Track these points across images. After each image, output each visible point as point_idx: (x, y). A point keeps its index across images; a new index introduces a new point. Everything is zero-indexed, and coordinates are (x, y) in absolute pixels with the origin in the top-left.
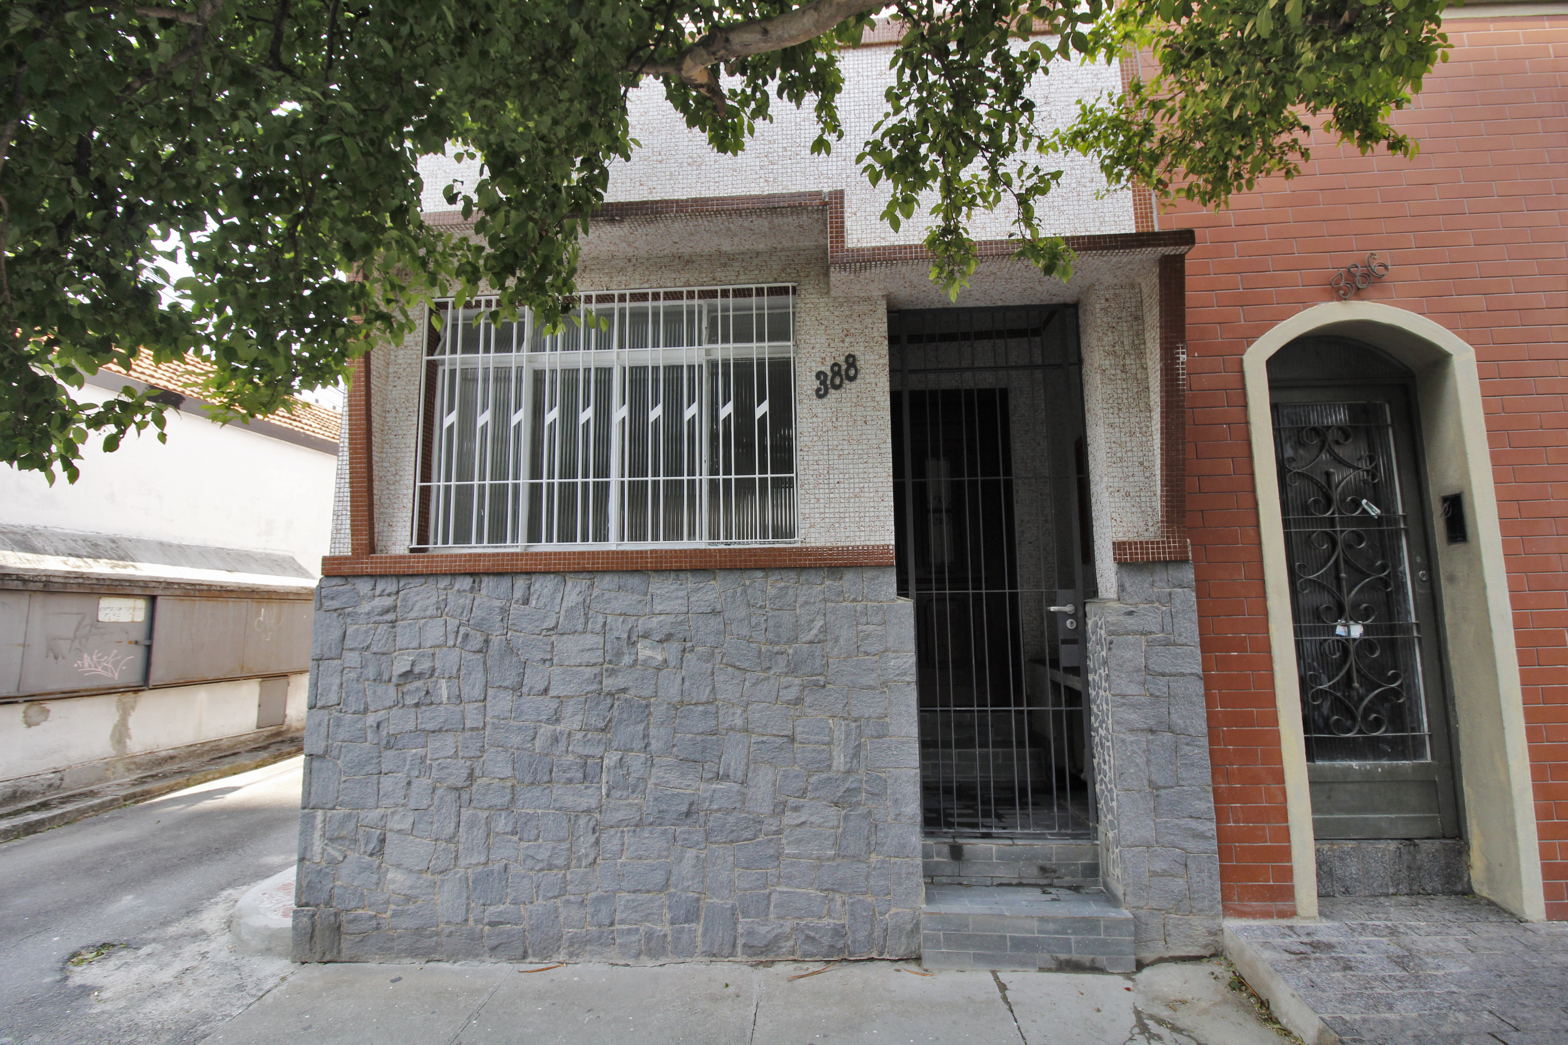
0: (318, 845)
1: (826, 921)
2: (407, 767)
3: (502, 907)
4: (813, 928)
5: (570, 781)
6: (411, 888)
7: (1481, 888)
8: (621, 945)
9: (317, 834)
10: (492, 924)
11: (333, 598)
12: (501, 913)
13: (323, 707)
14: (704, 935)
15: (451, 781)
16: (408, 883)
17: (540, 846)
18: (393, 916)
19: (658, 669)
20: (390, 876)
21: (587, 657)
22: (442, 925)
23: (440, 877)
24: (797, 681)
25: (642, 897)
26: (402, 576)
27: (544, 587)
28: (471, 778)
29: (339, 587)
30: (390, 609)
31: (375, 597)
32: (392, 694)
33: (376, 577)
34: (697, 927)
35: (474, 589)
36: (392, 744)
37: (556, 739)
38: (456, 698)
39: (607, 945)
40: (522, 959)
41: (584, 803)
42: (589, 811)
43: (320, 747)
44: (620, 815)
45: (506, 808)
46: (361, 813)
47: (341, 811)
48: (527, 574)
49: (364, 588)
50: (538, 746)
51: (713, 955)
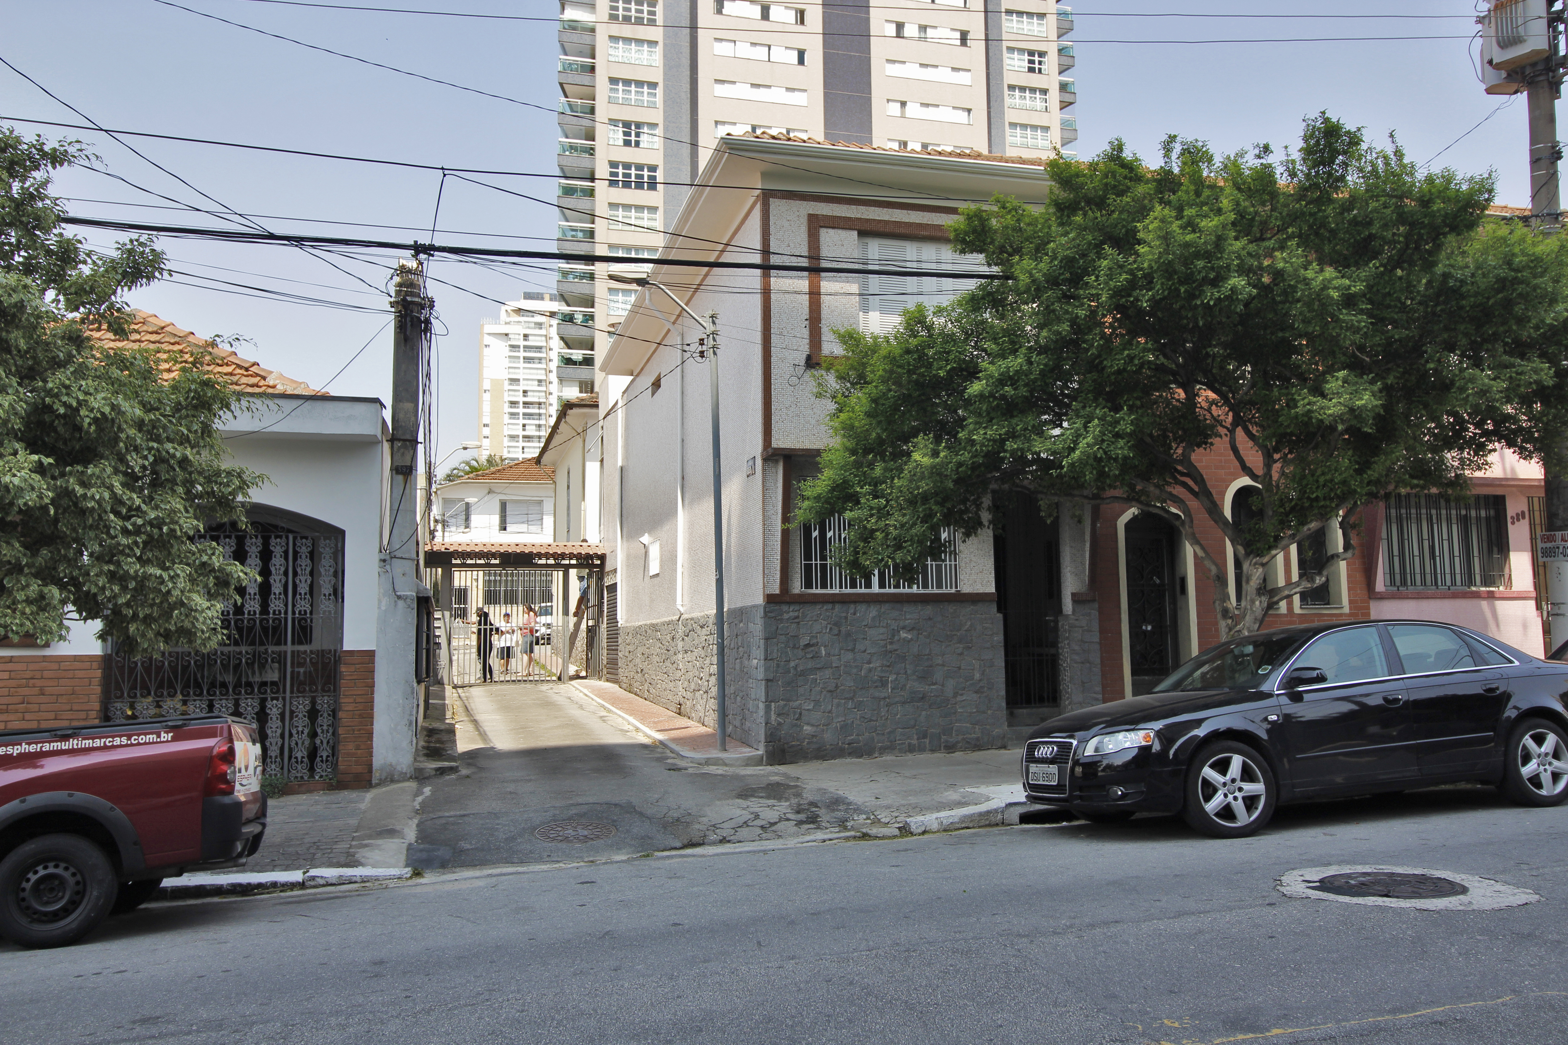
0: (774, 716)
1: (973, 735)
2: (809, 683)
3: (853, 737)
4: (968, 738)
5: (877, 687)
6: (815, 732)
8: (898, 749)
9: (773, 713)
10: (849, 744)
11: (771, 612)
12: (853, 739)
13: (771, 659)
14: (929, 743)
15: (829, 688)
16: (814, 730)
17: (866, 713)
18: (808, 744)
19: (909, 642)
20: (805, 728)
22: (828, 746)
23: (825, 727)
24: (962, 646)
25: (908, 730)
26: (800, 603)
27: (862, 608)
28: (837, 687)
29: (773, 607)
30: (797, 617)
31: (790, 612)
32: (801, 653)
33: (789, 603)
34: (927, 741)
35: (833, 609)
36: (803, 674)
37: (870, 670)
38: (828, 654)
39: (894, 749)
40: (861, 756)
41: (883, 695)
42: (885, 698)
43: (771, 676)
44: (897, 699)
45: (852, 699)
46: (791, 703)
47: (782, 703)
48: (855, 602)
49: (785, 608)
50: (863, 673)
51: (933, 751)
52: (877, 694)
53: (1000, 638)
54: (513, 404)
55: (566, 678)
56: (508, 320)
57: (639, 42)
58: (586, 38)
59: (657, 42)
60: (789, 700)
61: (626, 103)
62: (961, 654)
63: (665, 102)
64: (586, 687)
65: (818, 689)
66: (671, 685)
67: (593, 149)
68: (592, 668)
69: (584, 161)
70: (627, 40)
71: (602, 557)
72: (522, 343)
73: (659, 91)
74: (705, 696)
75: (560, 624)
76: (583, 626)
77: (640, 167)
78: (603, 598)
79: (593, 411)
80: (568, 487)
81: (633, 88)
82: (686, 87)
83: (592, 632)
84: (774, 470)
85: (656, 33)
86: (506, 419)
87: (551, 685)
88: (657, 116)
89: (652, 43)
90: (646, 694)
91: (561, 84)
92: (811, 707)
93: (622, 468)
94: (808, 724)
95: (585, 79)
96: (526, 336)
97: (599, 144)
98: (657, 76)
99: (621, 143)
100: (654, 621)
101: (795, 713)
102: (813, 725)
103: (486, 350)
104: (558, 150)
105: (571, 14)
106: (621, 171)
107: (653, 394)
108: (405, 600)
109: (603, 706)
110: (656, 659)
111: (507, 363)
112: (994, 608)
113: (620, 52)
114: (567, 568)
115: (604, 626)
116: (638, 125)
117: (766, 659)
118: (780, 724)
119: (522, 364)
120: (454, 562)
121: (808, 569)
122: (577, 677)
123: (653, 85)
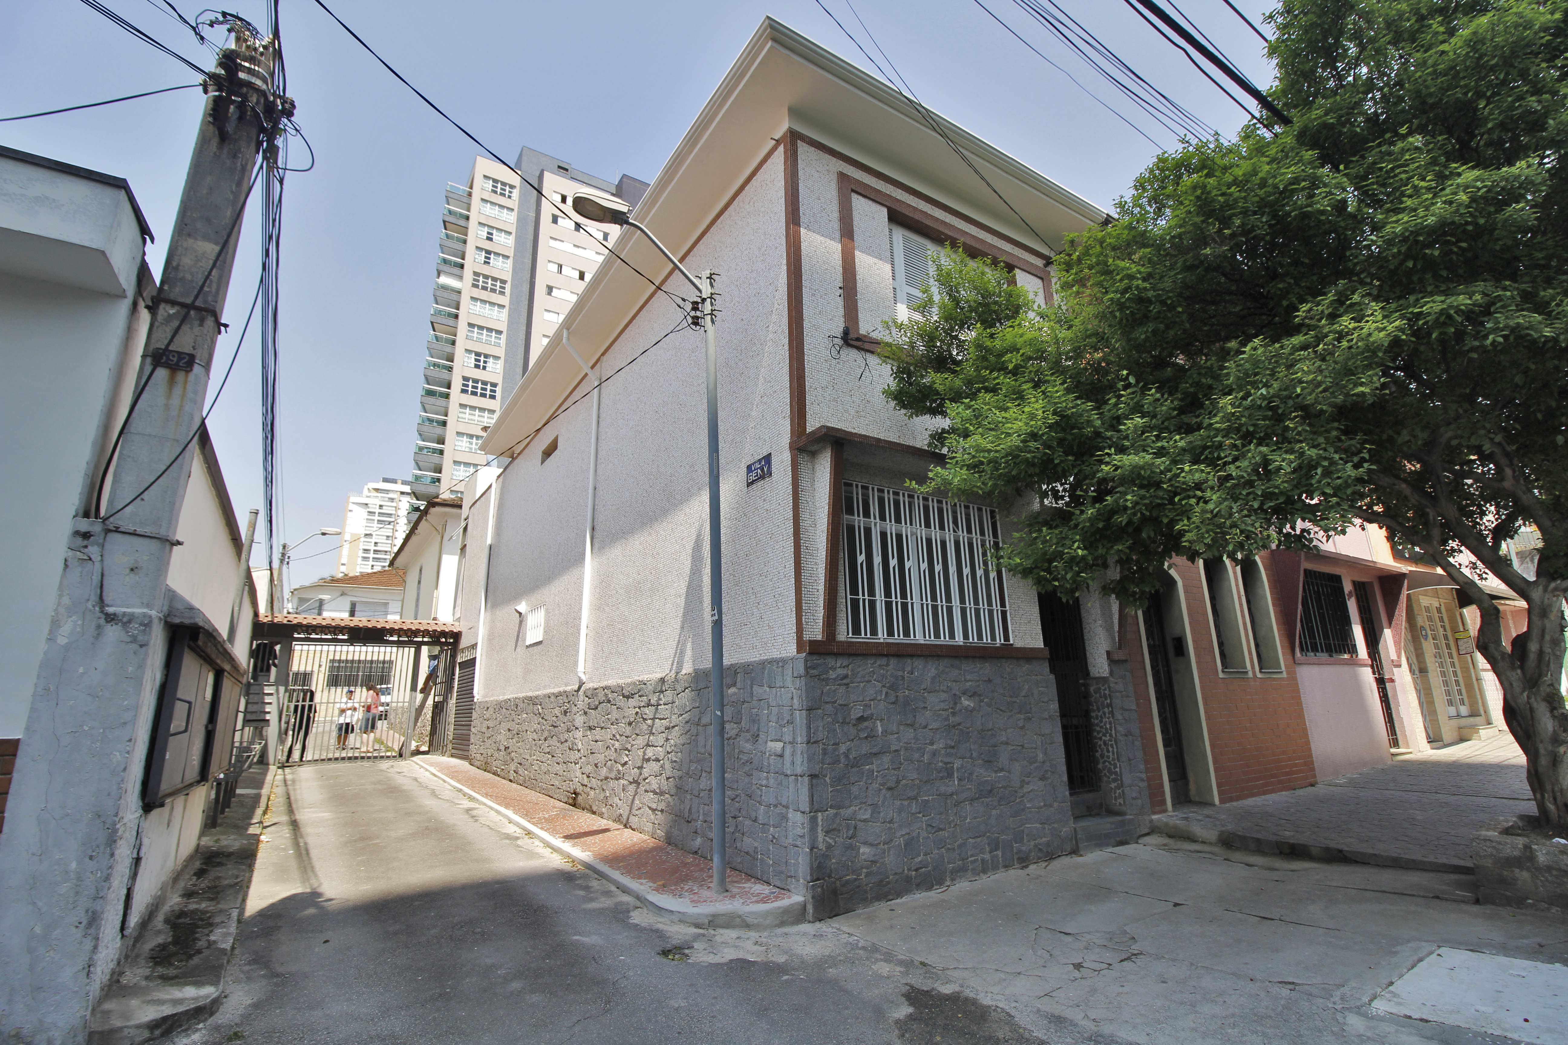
0: (821, 835)
1: (1044, 839)
2: (865, 778)
3: (920, 858)
4: (1040, 844)
5: (942, 778)
6: (874, 855)
7: (1193, 798)
8: (972, 869)
9: (819, 829)
10: (916, 870)
11: (814, 669)
12: (921, 861)
13: (815, 742)
14: (1002, 856)
15: (889, 784)
16: (872, 853)
17: (933, 818)
18: (866, 877)
19: (971, 712)
20: (861, 850)
21: (943, 706)
22: (891, 877)
23: (886, 846)
24: (1022, 716)
25: (979, 839)
26: (850, 655)
27: (919, 663)
28: (898, 782)
29: (817, 661)
30: (846, 677)
31: (837, 668)
32: (853, 731)
33: (837, 655)
34: (999, 853)
35: (887, 665)
36: (855, 764)
37: (934, 754)
38: (885, 732)
39: (966, 871)
40: (930, 888)
41: (950, 790)
42: (952, 795)
43: (816, 769)
44: (964, 795)
45: (915, 798)
46: (842, 812)
47: (832, 811)
48: (911, 656)
49: (831, 661)
50: (926, 758)
51: (1006, 867)
52: (943, 789)
53: (1055, 706)
54: (366, 551)
55: (408, 753)
56: (369, 494)
57: (492, 304)
58: (454, 297)
59: (504, 306)
60: (839, 807)
61: (479, 341)
62: (1022, 728)
63: (506, 344)
64: (431, 764)
65: (876, 786)
66: (559, 768)
67: (451, 368)
68: (435, 744)
69: (444, 374)
70: (484, 302)
71: (457, 636)
72: (377, 510)
73: (503, 337)
74: (632, 788)
75: (407, 699)
76: (430, 702)
77: (485, 383)
78: (453, 674)
79: (455, 511)
80: (419, 582)
81: (485, 332)
82: (522, 336)
83: (438, 708)
84: (810, 465)
85: (505, 300)
86: (359, 561)
87: (391, 762)
88: (501, 352)
89: (502, 306)
90: (512, 775)
91: (432, 323)
92: (867, 816)
93: (490, 546)
94: (865, 843)
95: (451, 322)
96: (381, 506)
97: (456, 365)
98: (503, 327)
99: (473, 366)
100: (530, 694)
101: (848, 827)
102: (871, 845)
103: (349, 514)
104: (425, 365)
105: (444, 280)
106: (470, 383)
107: (543, 462)
108: (125, 625)
109: (460, 791)
110: (530, 736)
111: (364, 523)
112: (1046, 668)
113: (478, 307)
114: (419, 645)
115: (452, 702)
116: (486, 356)
117: (808, 742)
118: (829, 847)
119: (376, 525)
120: (296, 635)
121: (855, 604)
122: (417, 752)
123: (499, 332)
